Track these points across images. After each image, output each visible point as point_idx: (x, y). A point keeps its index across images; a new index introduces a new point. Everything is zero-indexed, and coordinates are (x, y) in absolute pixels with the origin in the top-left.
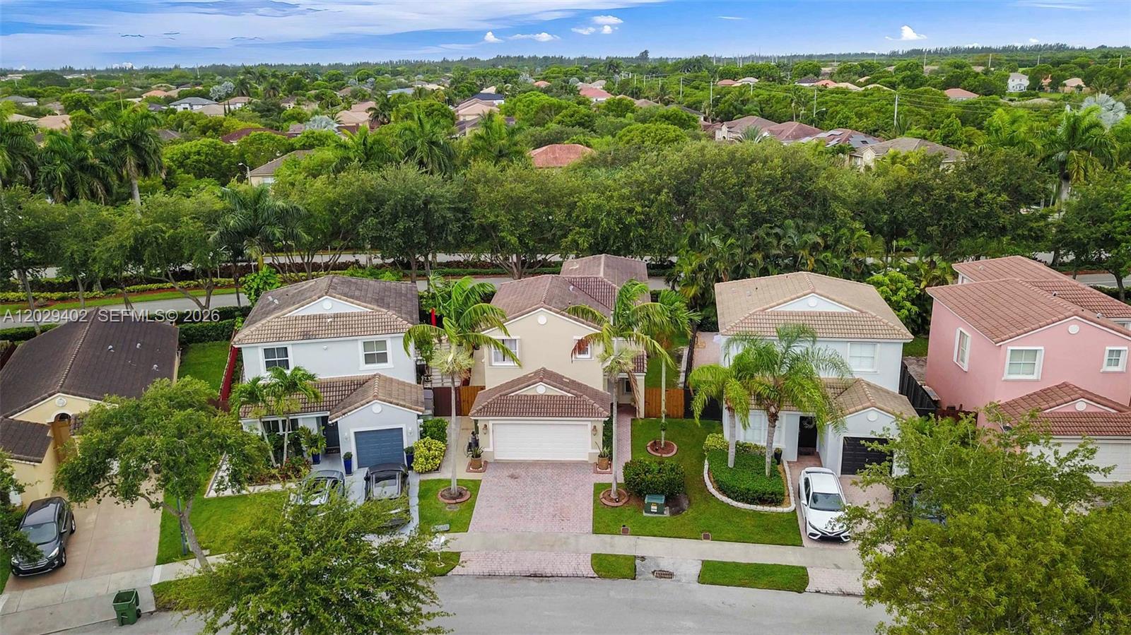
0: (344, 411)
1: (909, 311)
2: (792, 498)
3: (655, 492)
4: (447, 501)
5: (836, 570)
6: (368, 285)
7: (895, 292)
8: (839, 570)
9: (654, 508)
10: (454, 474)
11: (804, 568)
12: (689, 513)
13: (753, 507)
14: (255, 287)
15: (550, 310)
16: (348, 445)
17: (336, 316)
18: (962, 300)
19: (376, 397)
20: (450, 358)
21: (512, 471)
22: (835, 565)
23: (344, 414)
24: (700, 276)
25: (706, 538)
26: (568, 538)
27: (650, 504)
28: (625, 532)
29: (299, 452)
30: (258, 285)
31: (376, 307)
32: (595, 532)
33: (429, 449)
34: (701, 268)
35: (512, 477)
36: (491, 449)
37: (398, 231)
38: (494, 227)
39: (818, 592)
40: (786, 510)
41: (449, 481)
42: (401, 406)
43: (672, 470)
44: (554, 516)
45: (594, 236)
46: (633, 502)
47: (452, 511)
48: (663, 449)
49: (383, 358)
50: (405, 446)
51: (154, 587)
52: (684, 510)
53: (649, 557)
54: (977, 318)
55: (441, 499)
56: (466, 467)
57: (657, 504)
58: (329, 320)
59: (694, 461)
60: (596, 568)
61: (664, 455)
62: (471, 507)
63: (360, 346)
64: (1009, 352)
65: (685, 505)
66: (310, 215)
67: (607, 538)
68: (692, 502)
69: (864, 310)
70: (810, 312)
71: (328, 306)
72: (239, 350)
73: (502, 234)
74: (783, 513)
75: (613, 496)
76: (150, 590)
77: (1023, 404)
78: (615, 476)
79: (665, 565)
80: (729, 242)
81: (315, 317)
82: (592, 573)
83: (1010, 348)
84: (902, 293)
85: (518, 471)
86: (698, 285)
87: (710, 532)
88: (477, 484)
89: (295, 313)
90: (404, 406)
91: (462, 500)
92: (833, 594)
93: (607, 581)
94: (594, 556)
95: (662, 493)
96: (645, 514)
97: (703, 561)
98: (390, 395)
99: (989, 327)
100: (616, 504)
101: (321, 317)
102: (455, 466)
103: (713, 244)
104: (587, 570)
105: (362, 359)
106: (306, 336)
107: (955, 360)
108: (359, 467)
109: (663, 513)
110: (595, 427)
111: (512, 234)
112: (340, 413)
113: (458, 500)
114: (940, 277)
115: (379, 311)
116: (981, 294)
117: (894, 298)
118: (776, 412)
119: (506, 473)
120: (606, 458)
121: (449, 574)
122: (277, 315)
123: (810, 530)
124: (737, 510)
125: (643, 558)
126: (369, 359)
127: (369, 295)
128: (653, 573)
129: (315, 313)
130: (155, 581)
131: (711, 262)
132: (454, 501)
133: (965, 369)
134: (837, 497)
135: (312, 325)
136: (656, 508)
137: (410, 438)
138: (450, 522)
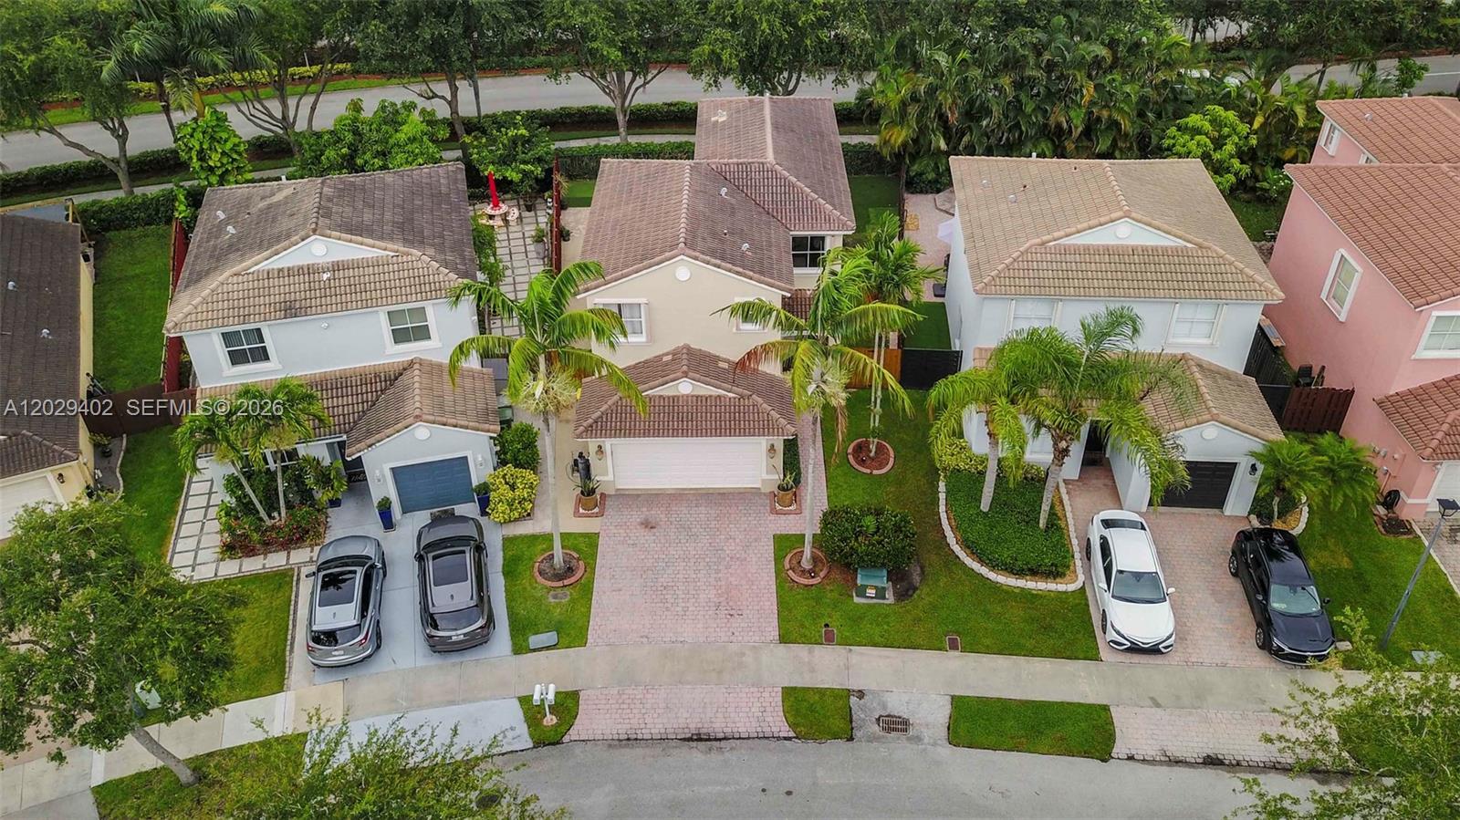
0: (369, 441)
1: (1236, 174)
2: (1079, 563)
3: (871, 563)
4: (549, 584)
5: (1154, 710)
6: (385, 187)
7: (1219, 143)
8: (1159, 710)
9: (871, 592)
10: (556, 523)
11: (1106, 708)
12: (924, 596)
13: (1021, 583)
14: (198, 147)
15: (696, 258)
16: (382, 485)
17: (337, 267)
18: (1349, 201)
19: (418, 418)
20: (538, 391)
21: (644, 513)
22: (1152, 699)
23: (370, 446)
24: (913, 110)
25: (953, 646)
26: (743, 654)
27: (865, 587)
28: (829, 639)
29: (306, 495)
30: (201, 143)
31: (402, 249)
32: (784, 639)
33: (513, 487)
34: (915, 98)
35: (648, 525)
36: (610, 477)
37: (423, 41)
38: (584, 33)
39: (1131, 758)
40: (1071, 587)
41: (548, 538)
42: (462, 427)
43: (898, 528)
44: (718, 606)
45: (746, 46)
46: (836, 575)
47: (557, 601)
48: (873, 459)
49: (422, 333)
50: (475, 483)
51: (98, 791)
52: (915, 589)
53: (873, 692)
54: (1380, 246)
55: (540, 579)
56: (572, 511)
57: (876, 588)
58: (325, 276)
59: (923, 481)
60: (791, 719)
61: (875, 472)
62: (587, 591)
63: (384, 319)
64: (1433, 320)
65: (916, 579)
66: (270, 17)
67: (800, 650)
68: (927, 570)
69: (1206, 244)
70: (1118, 246)
71: (320, 250)
72: (180, 341)
73: (594, 45)
74: (1066, 592)
75: (806, 564)
76: (90, 798)
77: (1438, 397)
78: (806, 520)
79: (897, 704)
80: (959, 58)
81: (300, 270)
82: (786, 731)
83: (1436, 313)
84: (1230, 147)
85: (657, 514)
86: (909, 127)
87: (959, 634)
88: (592, 540)
89: (264, 265)
90: (467, 428)
91: (572, 580)
92: (1153, 762)
93: (811, 745)
94: (789, 692)
95: (883, 565)
96: (856, 600)
97: (953, 697)
98: (441, 407)
99: (1401, 268)
100: (811, 581)
101: (310, 270)
102: (555, 508)
103: (935, 60)
104: (780, 726)
105: (388, 337)
106: (291, 310)
107: (1323, 296)
108: (404, 512)
109: (884, 598)
110: (773, 446)
111: (611, 43)
112: (362, 445)
113: (566, 582)
114: (1286, 109)
115: (408, 254)
116: (1382, 192)
117: (1217, 156)
118: (1068, 446)
119: (636, 516)
120: (790, 488)
121: (566, 739)
122: (235, 269)
123: (1112, 635)
124: (996, 587)
125: (861, 694)
126: (400, 336)
127: (388, 216)
128: (878, 720)
129: (301, 264)
130: (98, 779)
131: (932, 91)
132: (560, 584)
133: (1342, 318)
134: (1153, 577)
135: (298, 286)
136: (874, 591)
137: (481, 467)
138: (559, 628)
